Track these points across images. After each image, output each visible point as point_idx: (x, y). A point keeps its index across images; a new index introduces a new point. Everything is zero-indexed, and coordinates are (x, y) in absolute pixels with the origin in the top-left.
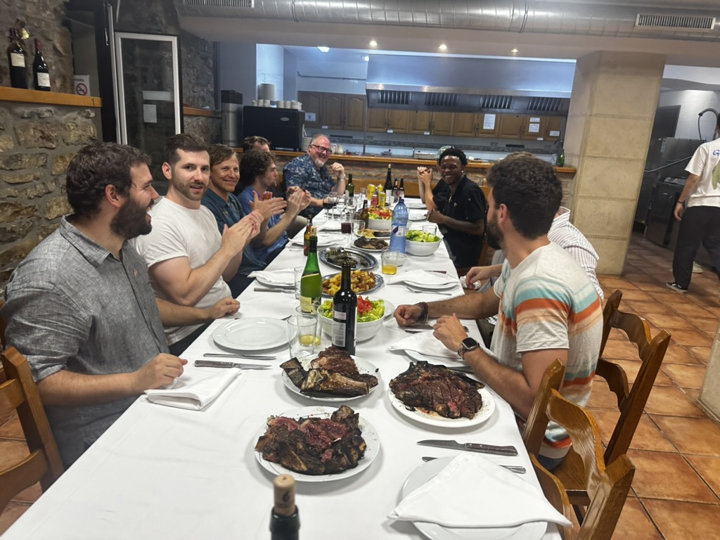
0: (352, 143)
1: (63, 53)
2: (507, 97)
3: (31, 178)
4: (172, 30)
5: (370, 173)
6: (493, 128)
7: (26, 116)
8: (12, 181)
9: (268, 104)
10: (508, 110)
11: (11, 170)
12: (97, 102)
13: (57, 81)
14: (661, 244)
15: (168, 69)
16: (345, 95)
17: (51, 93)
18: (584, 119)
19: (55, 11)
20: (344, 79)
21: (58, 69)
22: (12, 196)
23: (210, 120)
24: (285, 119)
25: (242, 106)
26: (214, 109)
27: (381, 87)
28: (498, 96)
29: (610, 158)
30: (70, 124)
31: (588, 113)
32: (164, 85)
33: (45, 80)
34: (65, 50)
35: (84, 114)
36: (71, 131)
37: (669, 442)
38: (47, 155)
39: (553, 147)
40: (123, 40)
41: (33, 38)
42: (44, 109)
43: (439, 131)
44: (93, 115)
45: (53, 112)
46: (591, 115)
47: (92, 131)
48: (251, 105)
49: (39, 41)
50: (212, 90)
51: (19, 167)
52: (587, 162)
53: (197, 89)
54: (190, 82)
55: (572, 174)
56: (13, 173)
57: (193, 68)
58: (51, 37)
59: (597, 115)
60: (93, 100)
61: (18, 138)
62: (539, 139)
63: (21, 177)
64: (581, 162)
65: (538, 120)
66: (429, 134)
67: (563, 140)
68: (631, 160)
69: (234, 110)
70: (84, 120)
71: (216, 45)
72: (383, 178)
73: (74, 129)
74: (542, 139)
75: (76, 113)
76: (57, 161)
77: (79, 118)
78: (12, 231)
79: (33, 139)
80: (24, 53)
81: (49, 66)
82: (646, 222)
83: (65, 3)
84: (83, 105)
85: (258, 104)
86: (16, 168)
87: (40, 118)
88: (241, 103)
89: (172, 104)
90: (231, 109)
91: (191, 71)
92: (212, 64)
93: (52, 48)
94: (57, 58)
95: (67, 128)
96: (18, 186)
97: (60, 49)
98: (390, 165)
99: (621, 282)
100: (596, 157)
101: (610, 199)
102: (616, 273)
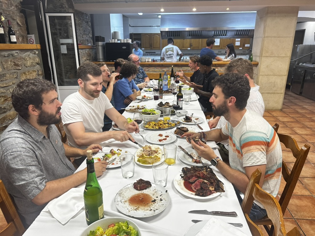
0: (155, 55)
1: (21, 25)
2: (225, 31)
3: (11, 83)
4: (71, 10)
5: (164, 69)
6: (219, 45)
7: (6, 56)
8: (2, 86)
9: (116, 41)
10: (226, 37)
11: (2, 81)
12: (39, 47)
13: (20, 38)
14: (298, 94)
15: (71, 28)
16: (151, 33)
17: (17, 44)
18: (261, 39)
19: (16, 6)
20: (150, 26)
21: (20, 33)
22: (3, 93)
23: (91, 50)
24: (124, 48)
25: (105, 43)
26: (93, 45)
27: (167, 30)
28: (221, 30)
29: (274, 56)
30: (27, 58)
31: (263, 36)
32: (69, 36)
33: (14, 38)
34: (22, 24)
35: (33, 53)
36: (27, 61)
37: (307, 191)
38: (18, 73)
39: (247, 52)
40: (49, 17)
41: (7, 20)
42: (14, 52)
43: (195, 47)
44: (37, 52)
45: (19, 53)
46: (264, 37)
47: (37, 60)
48: (109, 42)
49: (10, 21)
50: (91, 36)
51: (5, 79)
52: (263, 59)
53: (84, 36)
54: (81, 33)
55: (257, 65)
56: (2, 82)
57: (82, 27)
58: (15, 18)
59: (267, 37)
60: (36, 46)
61: (3, 66)
62: (240, 48)
63: (6, 84)
64: (260, 59)
65: (239, 40)
66: (190, 49)
67: (252, 49)
68: (284, 57)
69: (101, 45)
70: (33, 55)
71: (92, 16)
72: (170, 72)
73: (29, 60)
74: (241, 48)
75: (30, 52)
76: (22, 75)
77: (31, 54)
78: (4, 108)
79: (10, 66)
80: (3, 27)
81: (15, 32)
82: (291, 84)
83: (21, 2)
84: (32, 48)
85: (112, 41)
86: (4, 80)
87: (13, 56)
88: (104, 41)
89: (73, 44)
90: (100, 45)
91: (81, 29)
92: (90, 24)
93: (16, 24)
94: (19, 28)
95: (26, 59)
96: (5, 88)
97: (20, 23)
98: (172, 66)
99: (281, 113)
100: (267, 57)
101: (274, 75)
102: (278, 109)
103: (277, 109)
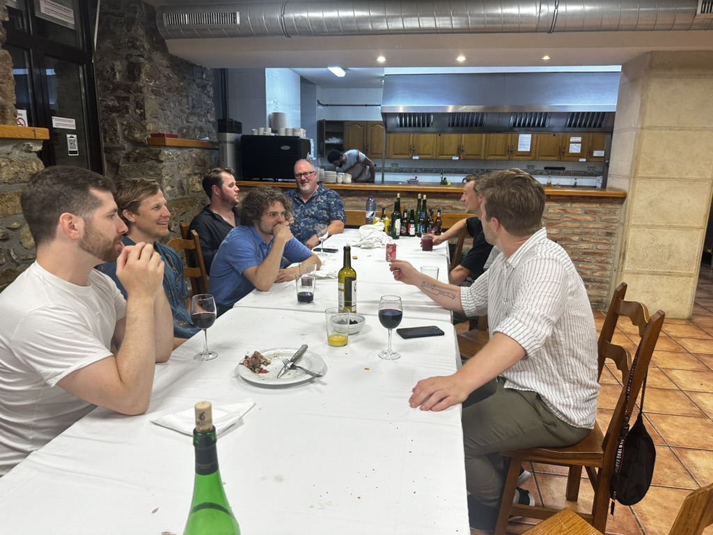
2: (541, 114)
6: (529, 150)
9: (269, 132)
10: (545, 129)
12: (41, 133)
18: (634, 133)
23: (207, 152)
24: (286, 148)
25: (241, 135)
27: (401, 109)
28: (531, 113)
29: (669, 178)
31: (639, 127)
35: (24, 148)
39: (598, 169)
43: (469, 155)
44: (36, 148)
46: (642, 128)
47: (35, 167)
50: (213, 119)
52: (640, 184)
54: (182, 111)
55: (621, 199)
59: (649, 128)
60: (34, 131)
62: (581, 160)
64: (631, 185)
65: (579, 139)
66: (457, 158)
67: (609, 160)
68: (695, 180)
69: (232, 140)
70: (23, 154)
74: (584, 160)
75: (11, 147)
77: (16, 152)
84: (19, 137)
85: (258, 132)
88: (240, 132)
90: (228, 140)
92: (213, 93)
98: (399, 194)
99: (688, 328)
100: (650, 178)
101: (670, 227)
102: (681, 317)
103: (677, 317)
